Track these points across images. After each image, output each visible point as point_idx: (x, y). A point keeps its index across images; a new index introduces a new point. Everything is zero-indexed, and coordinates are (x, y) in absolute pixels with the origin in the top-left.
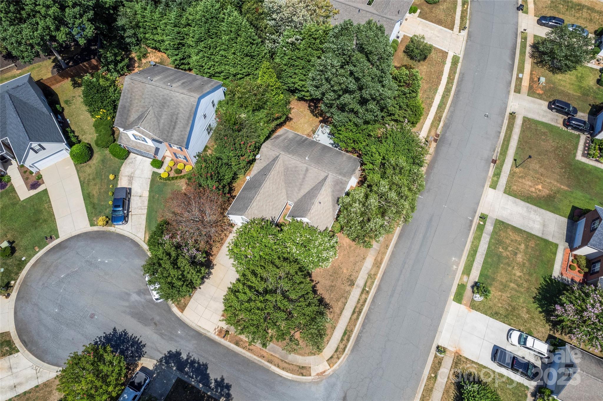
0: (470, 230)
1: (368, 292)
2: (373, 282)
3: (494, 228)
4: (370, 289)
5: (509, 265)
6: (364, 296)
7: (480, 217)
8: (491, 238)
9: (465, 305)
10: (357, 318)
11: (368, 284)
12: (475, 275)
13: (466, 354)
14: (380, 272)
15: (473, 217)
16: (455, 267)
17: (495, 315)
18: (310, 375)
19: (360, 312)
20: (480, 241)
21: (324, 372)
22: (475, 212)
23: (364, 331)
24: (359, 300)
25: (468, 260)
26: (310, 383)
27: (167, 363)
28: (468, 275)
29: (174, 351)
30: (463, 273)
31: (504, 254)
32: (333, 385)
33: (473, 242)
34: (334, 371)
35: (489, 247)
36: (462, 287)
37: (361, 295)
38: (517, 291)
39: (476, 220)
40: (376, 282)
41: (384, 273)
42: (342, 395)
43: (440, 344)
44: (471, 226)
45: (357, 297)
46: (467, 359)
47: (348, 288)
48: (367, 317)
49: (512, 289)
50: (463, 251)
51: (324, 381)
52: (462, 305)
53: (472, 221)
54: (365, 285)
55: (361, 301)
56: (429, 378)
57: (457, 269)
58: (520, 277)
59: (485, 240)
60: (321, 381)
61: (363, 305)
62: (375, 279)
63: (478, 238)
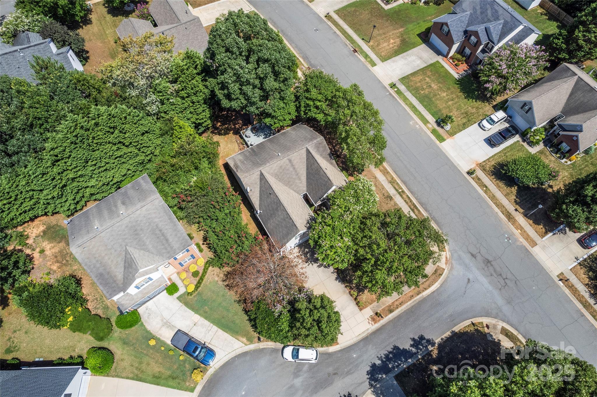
0: (396, 99)
1: (403, 192)
2: (397, 183)
3: (404, 85)
4: (401, 188)
5: (436, 95)
6: (404, 196)
7: (391, 87)
8: (410, 92)
9: (448, 138)
10: (419, 211)
11: (397, 188)
12: (431, 119)
13: (481, 160)
14: (392, 174)
15: (388, 91)
16: (417, 126)
17: (464, 126)
18: (444, 269)
19: (415, 206)
20: (408, 99)
21: (446, 258)
22: (386, 88)
23: (430, 212)
24: (405, 201)
25: (418, 116)
26: (449, 273)
27: (376, 380)
28: (428, 122)
29: (369, 369)
30: (425, 124)
31: (427, 92)
32: (460, 258)
33: (406, 104)
34: (450, 251)
35: (416, 97)
36: (434, 132)
37: (403, 198)
38: (456, 103)
39: (392, 91)
40: (399, 181)
41: (395, 172)
42: (470, 255)
43: (466, 171)
44: (393, 97)
45: (402, 201)
46: (484, 161)
47: (392, 203)
48: (421, 204)
49: (453, 104)
50: (409, 114)
51: (453, 262)
52: (447, 140)
53: (390, 94)
54: (397, 190)
55: (407, 200)
56: (486, 192)
57: (419, 126)
58: (447, 95)
59: (408, 95)
60: (452, 264)
61: (411, 201)
62: (396, 181)
63: (405, 99)
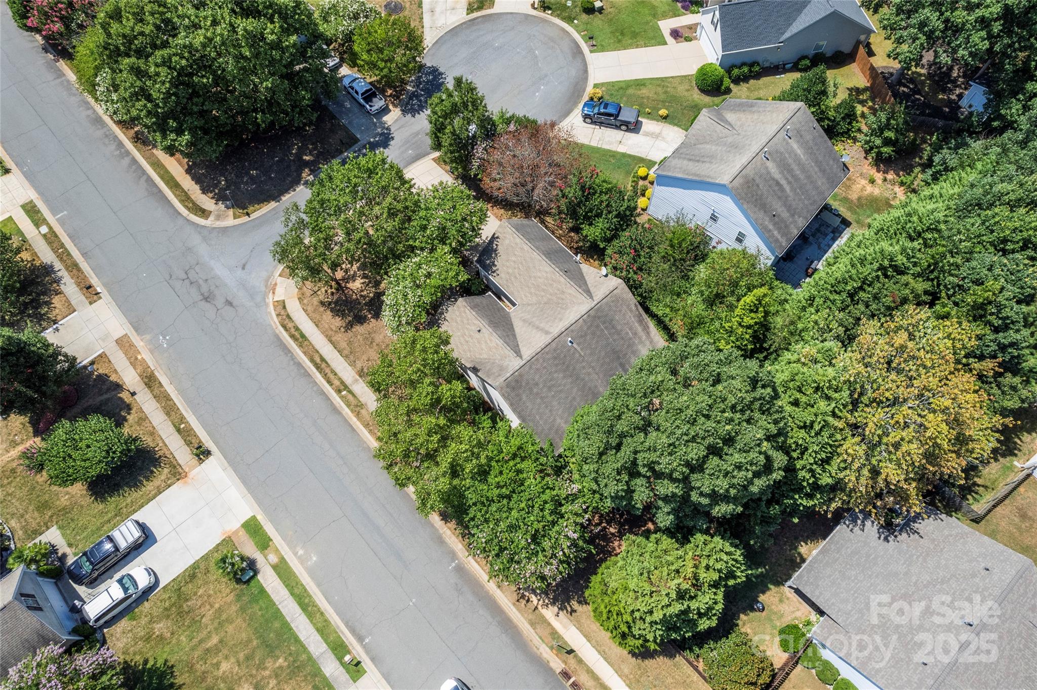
2: (348, 406)
3: (325, 679)
5: (247, 658)
6: (337, 383)
7: (359, 663)
8: (310, 658)
9: (236, 532)
10: (312, 360)
11: (350, 397)
12: (268, 579)
13: (176, 489)
14: (358, 423)
16: (301, 552)
17: (192, 573)
18: (280, 275)
19: (318, 367)
20: (318, 630)
21: (274, 293)
23: (292, 363)
24: (336, 374)
25: (298, 583)
26: (273, 272)
27: (382, 134)
28: (275, 567)
29: (392, 143)
30: (282, 560)
31: (269, 664)
32: (252, 297)
33: (322, 614)
34: (267, 305)
35: (297, 640)
36: (264, 543)
37: (340, 379)
39: (358, 651)
41: (353, 430)
43: (211, 458)
44: (353, 631)
46: (169, 486)
50: (319, 585)
51: (263, 289)
52: (239, 525)
53: (360, 639)
55: (331, 376)
57: (295, 554)
59: (316, 645)
60: (266, 286)
61: (325, 376)
63: (324, 629)
